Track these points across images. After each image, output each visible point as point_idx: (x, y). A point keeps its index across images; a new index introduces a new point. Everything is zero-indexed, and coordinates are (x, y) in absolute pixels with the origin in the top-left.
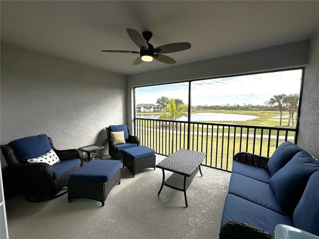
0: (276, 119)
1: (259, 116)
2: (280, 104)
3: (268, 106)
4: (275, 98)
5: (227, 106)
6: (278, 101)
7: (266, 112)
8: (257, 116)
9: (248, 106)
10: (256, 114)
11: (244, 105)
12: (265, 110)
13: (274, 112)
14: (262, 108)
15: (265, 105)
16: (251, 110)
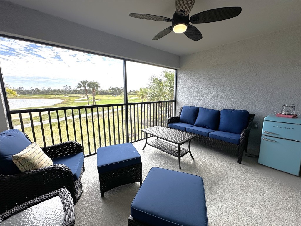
0: (78, 101)
1: (64, 99)
2: (85, 88)
3: (67, 90)
4: (81, 84)
5: (18, 89)
6: (84, 86)
7: (68, 96)
8: (61, 99)
9: (48, 90)
10: (59, 97)
11: (42, 89)
12: (65, 94)
13: (74, 95)
14: (62, 92)
15: (64, 89)
16: (52, 94)
